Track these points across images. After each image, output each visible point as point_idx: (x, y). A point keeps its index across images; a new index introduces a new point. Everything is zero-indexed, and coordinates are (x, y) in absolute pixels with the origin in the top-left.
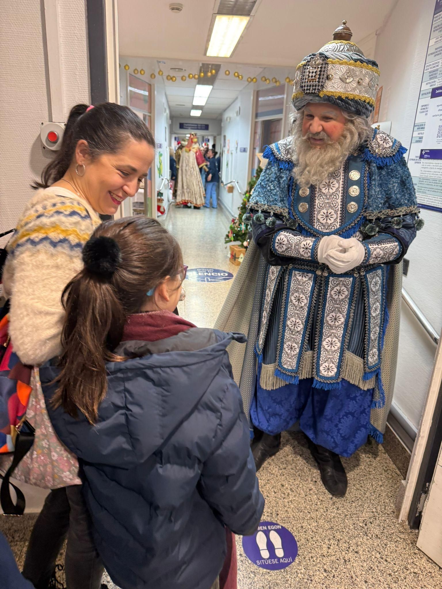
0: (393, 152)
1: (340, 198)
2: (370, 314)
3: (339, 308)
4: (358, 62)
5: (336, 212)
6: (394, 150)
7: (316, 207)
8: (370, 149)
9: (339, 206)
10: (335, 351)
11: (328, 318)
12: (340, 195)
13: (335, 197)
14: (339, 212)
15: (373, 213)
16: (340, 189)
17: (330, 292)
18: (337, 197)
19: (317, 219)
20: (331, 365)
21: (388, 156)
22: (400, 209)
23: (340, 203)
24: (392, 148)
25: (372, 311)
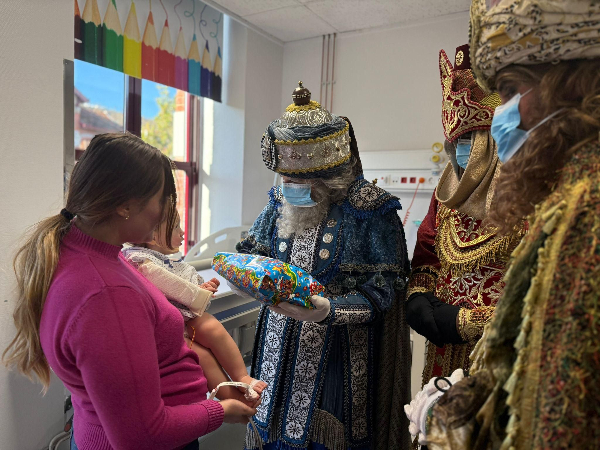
0: (375, 206)
1: (315, 242)
2: (350, 371)
3: (312, 357)
4: (303, 141)
5: (309, 256)
6: (377, 204)
7: (293, 248)
8: (350, 201)
9: (313, 251)
10: (304, 408)
11: (299, 367)
12: (315, 240)
13: (310, 241)
14: (312, 257)
15: (347, 265)
16: (316, 234)
17: (303, 337)
18: (312, 242)
19: (293, 260)
20: (299, 425)
21: (369, 209)
22: (380, 265)
23: (314, 248)
24: (375, 202)
25: (353, 369)
